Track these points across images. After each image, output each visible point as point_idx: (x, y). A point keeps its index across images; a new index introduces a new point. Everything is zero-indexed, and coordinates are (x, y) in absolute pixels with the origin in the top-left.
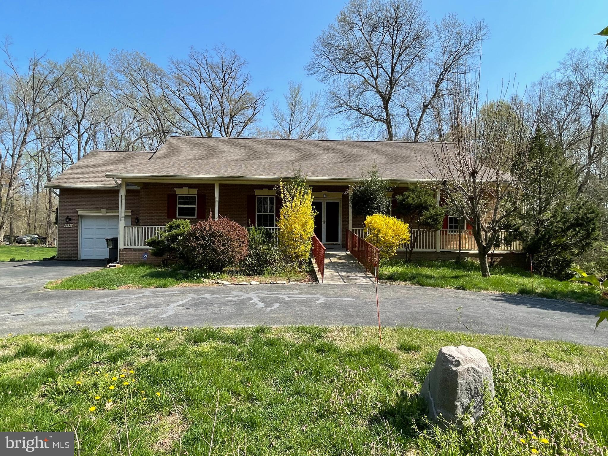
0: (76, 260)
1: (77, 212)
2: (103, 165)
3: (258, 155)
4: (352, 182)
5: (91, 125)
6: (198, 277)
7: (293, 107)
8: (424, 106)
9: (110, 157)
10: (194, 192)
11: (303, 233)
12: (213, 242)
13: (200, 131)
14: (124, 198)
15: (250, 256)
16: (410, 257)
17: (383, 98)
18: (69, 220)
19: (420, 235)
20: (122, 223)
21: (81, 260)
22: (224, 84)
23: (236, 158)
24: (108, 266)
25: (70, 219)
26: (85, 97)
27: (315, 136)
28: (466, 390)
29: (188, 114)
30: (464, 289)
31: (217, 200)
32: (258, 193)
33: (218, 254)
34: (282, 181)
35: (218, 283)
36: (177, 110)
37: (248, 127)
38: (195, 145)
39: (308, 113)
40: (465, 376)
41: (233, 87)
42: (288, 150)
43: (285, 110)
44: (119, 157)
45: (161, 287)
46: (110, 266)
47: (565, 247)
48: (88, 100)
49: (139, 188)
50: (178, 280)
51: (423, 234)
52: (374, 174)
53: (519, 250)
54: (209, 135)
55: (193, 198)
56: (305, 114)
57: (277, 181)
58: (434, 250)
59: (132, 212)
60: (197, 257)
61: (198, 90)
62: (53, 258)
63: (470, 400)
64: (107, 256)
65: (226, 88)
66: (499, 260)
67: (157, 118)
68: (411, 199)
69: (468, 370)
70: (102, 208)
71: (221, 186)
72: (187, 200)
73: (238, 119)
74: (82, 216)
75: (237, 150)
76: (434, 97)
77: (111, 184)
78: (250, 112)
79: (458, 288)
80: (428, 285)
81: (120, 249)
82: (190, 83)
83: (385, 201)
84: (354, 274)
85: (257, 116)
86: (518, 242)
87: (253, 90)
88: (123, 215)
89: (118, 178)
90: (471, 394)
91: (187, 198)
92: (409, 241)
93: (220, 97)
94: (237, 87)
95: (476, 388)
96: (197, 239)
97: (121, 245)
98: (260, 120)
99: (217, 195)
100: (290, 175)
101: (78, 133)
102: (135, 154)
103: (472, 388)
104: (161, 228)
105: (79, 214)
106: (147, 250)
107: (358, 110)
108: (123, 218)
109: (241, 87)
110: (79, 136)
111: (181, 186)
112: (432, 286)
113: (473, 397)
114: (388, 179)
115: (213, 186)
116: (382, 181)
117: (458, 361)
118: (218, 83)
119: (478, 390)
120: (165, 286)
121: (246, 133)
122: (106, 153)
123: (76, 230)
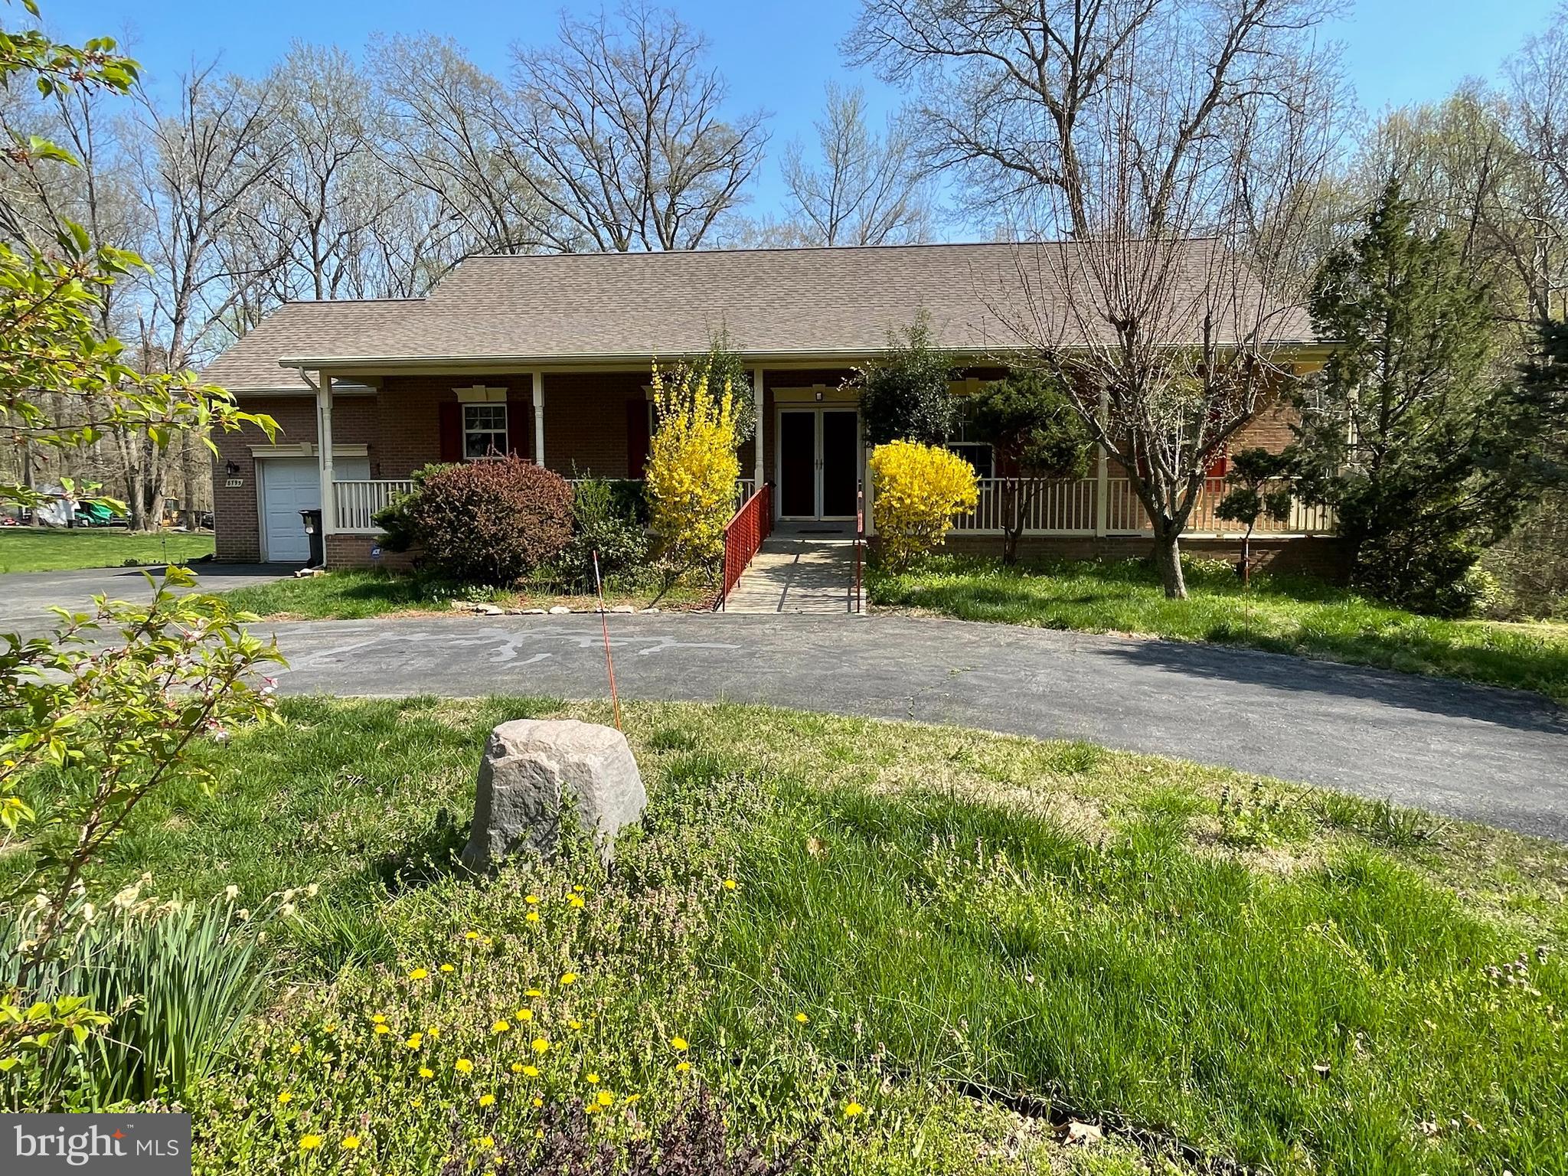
0: (257, 562)
1: (250, 450)
2: (309, 336)
3: (668, 295)
4: (860, 359)
5: (341, 235)
6: (440, 597)
7: (840, 156)
8: (1182, 133)
9: (327, 315)
10: (499, 396)
11: (698, 491)
12: (473, 518)
13: (597, 236)
14: (327, 415)
15: (570, 547)
17: (1058, 117)
18: (234, 469)
19: (1037, 491)
20: (327, 475)
21: (266, 563)
22: (652, 104)
23: (612, 306)
24: (299, 574)
25: (237, 469)
26: (322, 167)
27: (896, 236)
28: (515, 806)
29: (565, 194)
30: (1063, 628)
31: (539, 414)
33: (486, 544)
35: (478, 611)
36: (536, 184)
37: (719, 217)
38: (522, 275)
39: (882, 170)
40: (511, 778)
41: (677, 114)
42: (750, 279)
43: (817, 163)
44: (346, 316)
45: (346, 618)
46: (303, 575)
48: (329, 172)
49: (374, 390)
50: (396, 602)
51: (1045, 490)
52: (917, 334)
53: (1322, 532)
54: (621, 244)
55: (499, 411)
56: (871, 174)
58: (1089, 532)
59: (369, 448)
60: (438, 550)
61: (588, 126)
62: (208, 558)
63: (525, 826)
64: (307, 556)
65: (658, 116)
66: (1270, 557)
69: (521, 765)
70: (303, 440)
71: (549, 381)
72: (486, 415)
73: (690, 198)
74: (263, 461)
75: (620, 285)
78: (720, 179)
80: (976, 618)
81: (327, 536)
82: (569, 110)
83: (943, 408)
84: (819, 592)
85: (744, 188)
86: (1319, 508)
87: (725, 115)
88: (329, 455)
89: (308, 366)
90: (527, 815)
91: (485, 411)
92: (972, 508)
93: (641, 144)
94: (688, 111)
95: (541, 804)
96: (439, 509)
97: (329, 527)
98: (749, 199)
99: (538, 401)
101: (314, 257)
102: (385, 305)
103: (530, 802)
104: (401, 485)
105: (255, 455)
106: (367, 538)
107: (996, 155)
108: (329, 464)
109: (697, 113)
110: (316, 264)
111: (468, 381)
112: (985, 619)
113: (533, 820)
114: (953, 347)
116: (936, 354)
117: (502, 747)
118: (637, 104)
119: (544, 809)
120: (354, 615)
121: (713, 237)
122: (318, 308)
123: (251, 493)
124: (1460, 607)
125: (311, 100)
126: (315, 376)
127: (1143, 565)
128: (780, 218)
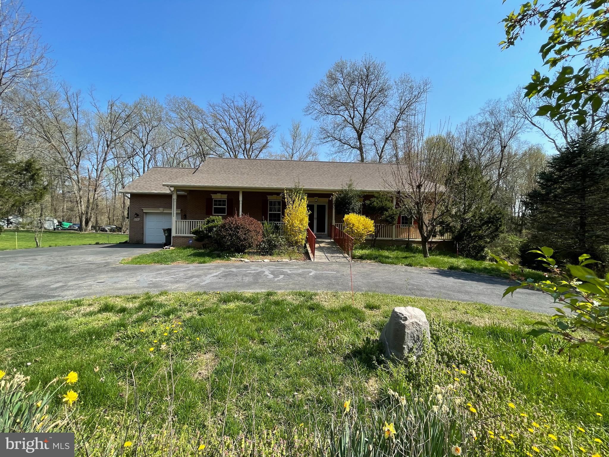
0: (142, 244)
1: (143, 210)
2: (161, 177)
3: (270, 171)
4: (335, 191)
5: (152, 149)
6: (227, 257)
7: (295, 137)
8: (386, 138)
9: (166, 171)
10: (225, 197)
11: (301, 226)
12: (238, 232)
13: (229, 153)
14: (175, 201)
15: (263, 241)
16: (374, 243)
17: (358, 132)
18: (137, 215)
19: (382, 228)
20: (174, 218)
21: (145, 244)
22: (246, 120)
23: (254, 173)
24: (165, 248)
25: (138, 215)
26: (148, 129)
27: (310, 158)
28: (411, 337)
29: (221, 142)
30: (411, 266)
31: (241, 202)
32: (270, 198)
33: (241, 241)
34: (286, 190)
35: (241, 261)
36: (213, 139)
37: (263, 151)
38: (226, 163)
39: (305, 142)
40: (410, 328)
41: (252, 123)
42: (291, 168)
43: (289, 139)
44: (172, 172)
45: (202, 263)
46: (166, 248)
47: (481, 237)
48: (150, 131)
49: (186, 194)
50: (213, 258)
51: (384, 227)
52: (350, 185)
53: (449, 239)
54: (236, 156)
55: (224, 201)
56: (303, 143)
57: (283, 190)
58: (391, 239)
59: (181, 210)
60: (226, 243)
61: (228, 124)
62: (126, 242)
63: (413, 344)
64: (164, 241)
65: (248, 123)
66: (435, 246)
67: (199, 145)
68: (376, 203)
69: (413, 323)
70: (161, 207)
71: (243, 193)
72: (219, 202)
73: (256, 145)
74: (146, 213)
75: (255, 168)
76: (393, 132)
77: (167, 191)
78: (265, 141)
79: (407, 265)
80: (386, 263)
81: (173, 237)
82: (223, 120)
83: (358, 204)
84: (335, 255)
85: (269, 144)
86: (449, 233)
87: (267, 125)
88: (175, 212)
89: (171, 186)
90: (414, 340)
91: (220, 201)
92: (374, 232)
93: (243, 130)
94: (255, 123)
95: (418, 336)
96: (227, 230)
97: (173, 234)
98: (272, 147)
99: (241, 199)
100: (291, 186)
101: (144, 154)
102: (184, 169)
103: (415, 335)
104: (202, 222)
106: (192, 237)
107: (340, 141)
108: (175, 215)
109: (258, 123)
110: (144, 157)
111: (215, 192)
112: (389, 263)
113: (415, 342)
114: (360, 189)
115: (238, 193)
116: (356, 191)
117: (406, 318)
118: (242, 120)
119: (419, 337)
120: (204, 262)
122: (163, 169)
123: (142, 223)
124: (483, 258)
125: (146, 111)
126: (172, 189)
127: (406, 247)
128: (279, 153)
